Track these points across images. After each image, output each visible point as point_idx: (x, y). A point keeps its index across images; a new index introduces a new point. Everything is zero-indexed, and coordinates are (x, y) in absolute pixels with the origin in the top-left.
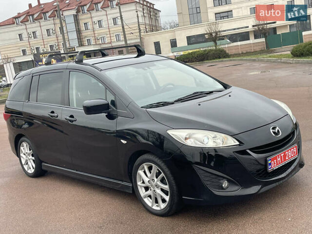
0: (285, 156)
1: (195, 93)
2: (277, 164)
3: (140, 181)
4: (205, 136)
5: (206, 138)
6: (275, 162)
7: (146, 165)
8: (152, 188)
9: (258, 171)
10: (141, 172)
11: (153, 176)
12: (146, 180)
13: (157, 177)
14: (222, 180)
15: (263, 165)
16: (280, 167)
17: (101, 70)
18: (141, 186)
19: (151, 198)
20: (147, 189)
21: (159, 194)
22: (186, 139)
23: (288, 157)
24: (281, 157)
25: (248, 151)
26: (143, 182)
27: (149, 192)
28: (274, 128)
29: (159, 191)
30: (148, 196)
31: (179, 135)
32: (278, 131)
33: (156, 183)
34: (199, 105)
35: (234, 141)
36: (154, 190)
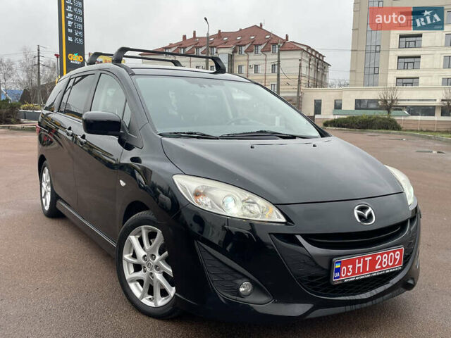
0: (373, 262)
1: (261, 132)
2: (353, 274)
3: (129, 253)
4: (229, 196)
5: (230, 199)
6: (351, 268)
7: (145, 228)
8: (148, 269)
9: (311, 278)
10: (133, 239)
11: (154, 249)
12: (141, 253)
13: (160, 253)
14: (240, 279)
15: (323, 269)
16: (359, 280)
17: (133, 74)
18: (128, 262)
19: (142, 285)
20: (138, 268)
21: (158, 281)
22: (197, 194)
23: (381, 264)
24: (365, 262)
25: (300, 238)
26: (134, 256)
27: (140, 274)
28: (363, 209)
29: (158, 276)
30: (138, 281)
31: (187, 185)
32: (370, 215)
33: (158, 262)
34: (251, 147)
35: (278, 215)
36: (151, 273)
